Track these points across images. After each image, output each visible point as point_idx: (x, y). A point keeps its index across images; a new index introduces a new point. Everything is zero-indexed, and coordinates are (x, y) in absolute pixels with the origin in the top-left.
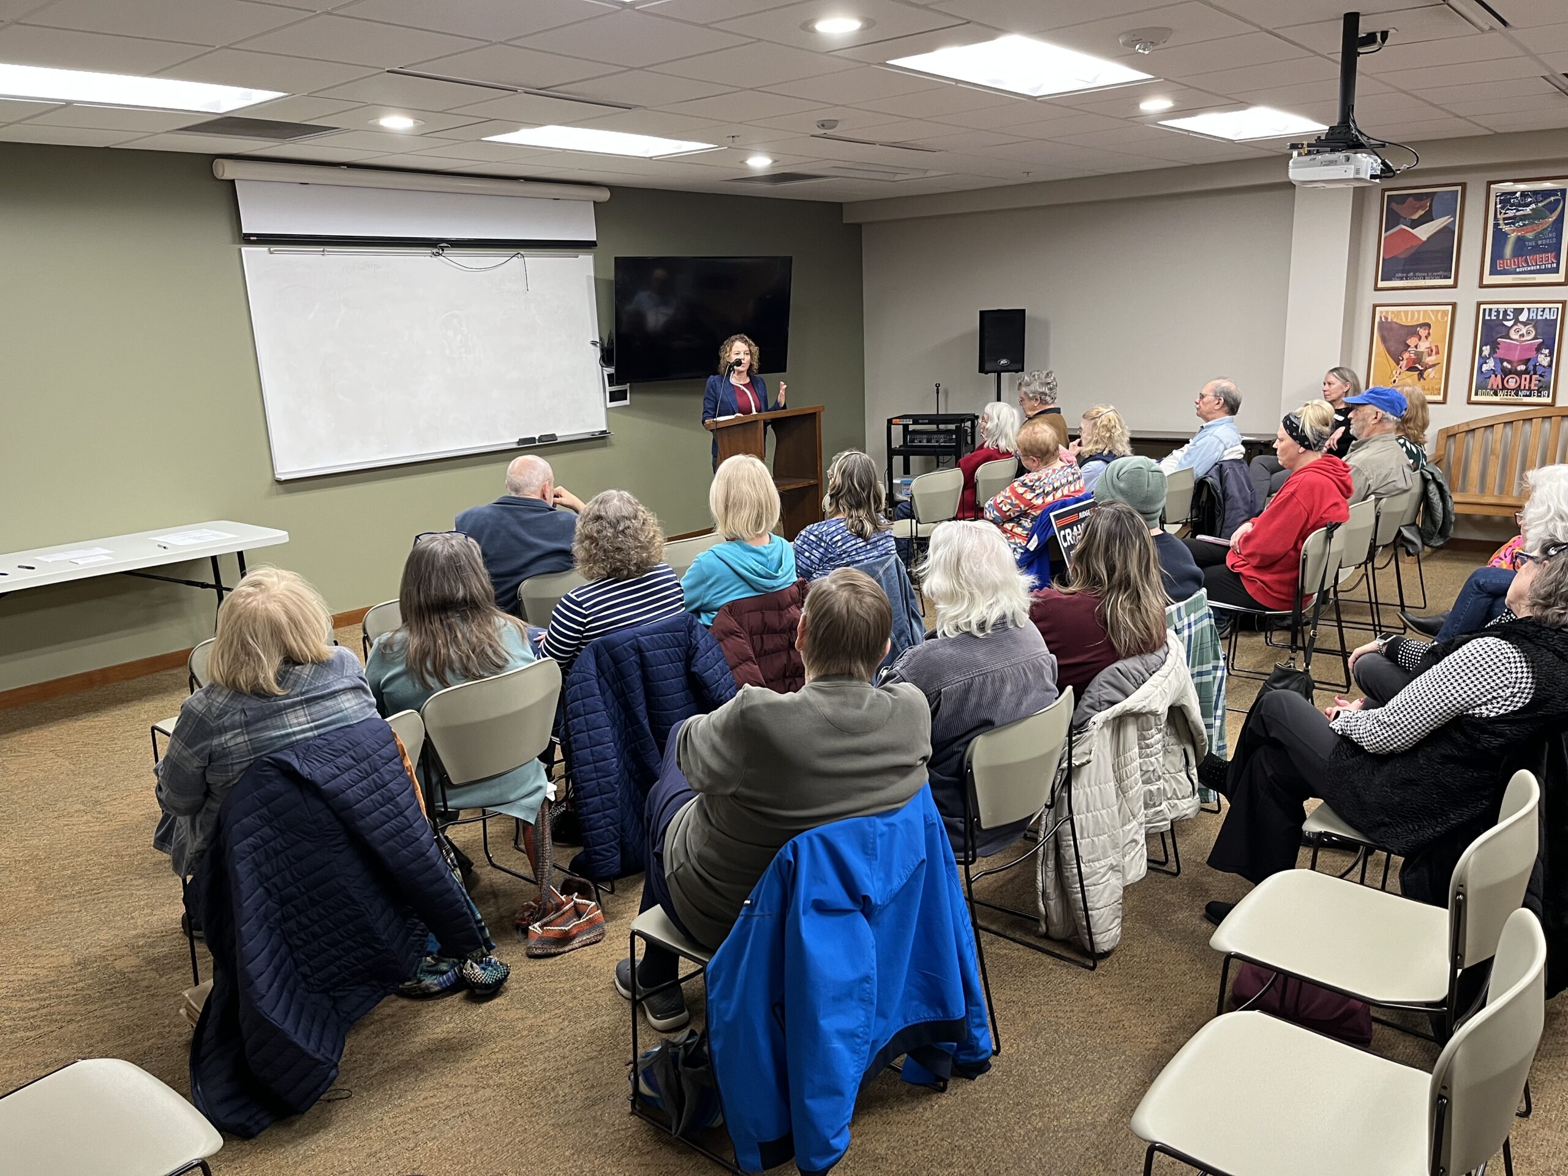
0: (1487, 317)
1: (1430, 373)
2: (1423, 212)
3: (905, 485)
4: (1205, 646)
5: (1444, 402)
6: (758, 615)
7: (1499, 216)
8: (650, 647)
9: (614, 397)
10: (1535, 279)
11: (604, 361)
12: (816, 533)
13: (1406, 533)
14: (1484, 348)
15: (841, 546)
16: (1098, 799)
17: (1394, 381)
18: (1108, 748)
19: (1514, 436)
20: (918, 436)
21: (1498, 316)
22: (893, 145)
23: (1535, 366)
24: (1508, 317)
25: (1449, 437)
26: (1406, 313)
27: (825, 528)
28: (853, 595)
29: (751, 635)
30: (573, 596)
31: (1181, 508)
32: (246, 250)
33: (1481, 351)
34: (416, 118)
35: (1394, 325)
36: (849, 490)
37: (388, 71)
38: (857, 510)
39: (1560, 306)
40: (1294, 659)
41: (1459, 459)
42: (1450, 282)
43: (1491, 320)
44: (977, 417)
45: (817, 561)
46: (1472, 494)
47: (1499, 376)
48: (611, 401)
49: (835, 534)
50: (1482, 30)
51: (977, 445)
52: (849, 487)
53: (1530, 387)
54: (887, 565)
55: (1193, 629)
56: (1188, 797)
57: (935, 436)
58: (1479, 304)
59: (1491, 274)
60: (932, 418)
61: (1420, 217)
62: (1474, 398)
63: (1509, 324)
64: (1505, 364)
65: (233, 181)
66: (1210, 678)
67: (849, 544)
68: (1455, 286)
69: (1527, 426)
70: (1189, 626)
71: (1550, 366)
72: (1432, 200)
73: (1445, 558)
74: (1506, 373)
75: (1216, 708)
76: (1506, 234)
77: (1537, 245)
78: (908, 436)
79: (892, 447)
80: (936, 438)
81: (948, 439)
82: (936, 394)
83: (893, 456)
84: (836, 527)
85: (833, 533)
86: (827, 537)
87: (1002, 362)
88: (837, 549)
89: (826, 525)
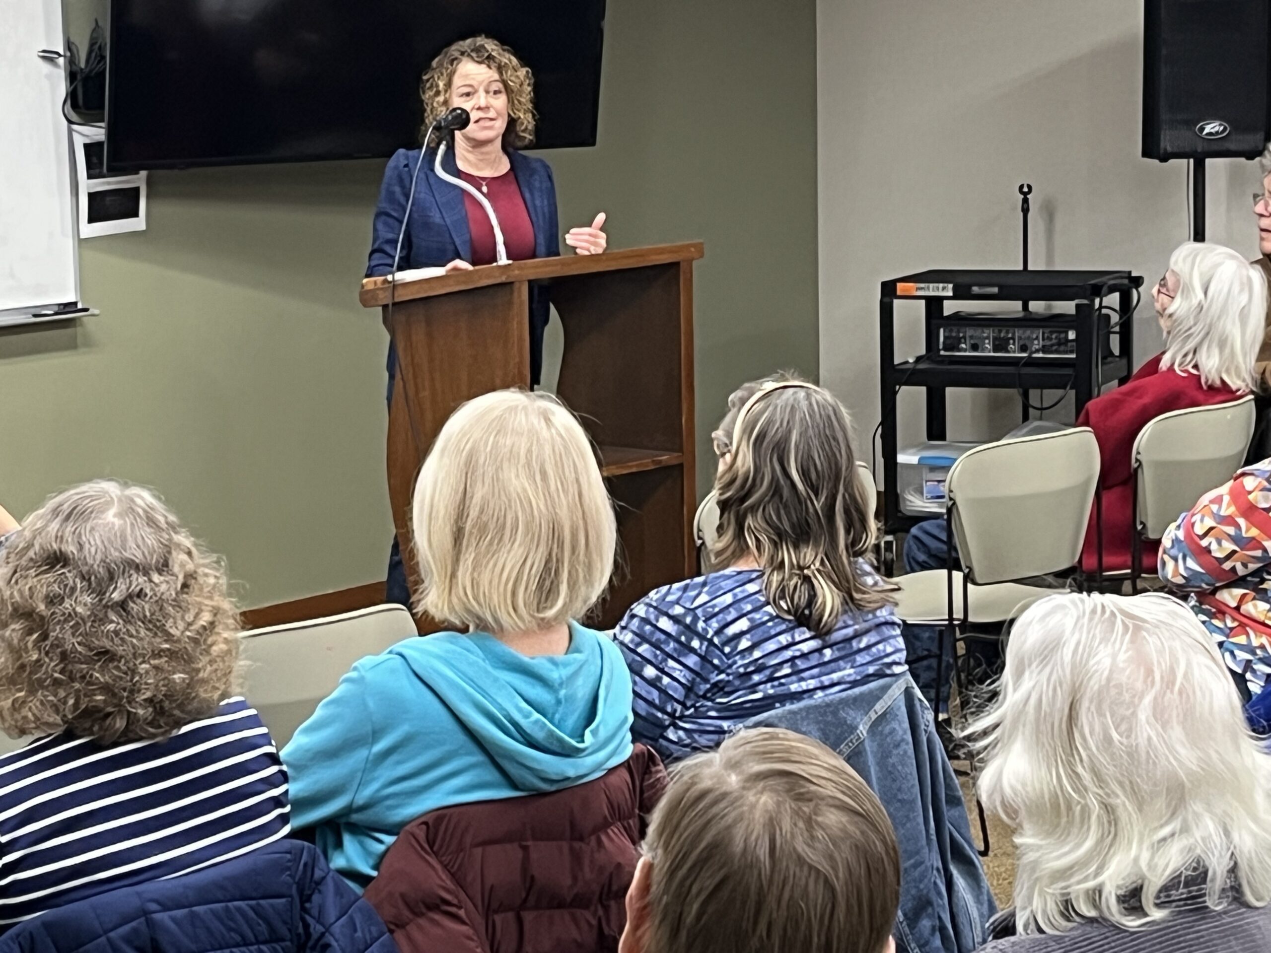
3: (933, 469)
6: (513, 851)
9: (101, 207)
11: (75, 106)
12: (678, 610)
15: (750, 649)
20: (970, 332)
27: (703, 598)
28: (789, 805)
29: (488, 911)
36: (775, 490)
38: (796, 547)
44: (1137, 282)
45: (678, 693)
48: (91, 220)
49: (733, 614)
51: (1138, 365)
52: (774, 480)
54: (880, 707)
57: (1018, 333)
60: (1011, 281)
67: (771, 646)
78: (942, 331)
79: (896, 362)
80: (1020, 338)
81: (1054, 341)
82: (1021, 214)
83: (897, 387)
84: (735, 595)
85: (726, 612)
86: (709, 622)
87: (1208, 129)
88: (737, 658)
89: (706, 589)
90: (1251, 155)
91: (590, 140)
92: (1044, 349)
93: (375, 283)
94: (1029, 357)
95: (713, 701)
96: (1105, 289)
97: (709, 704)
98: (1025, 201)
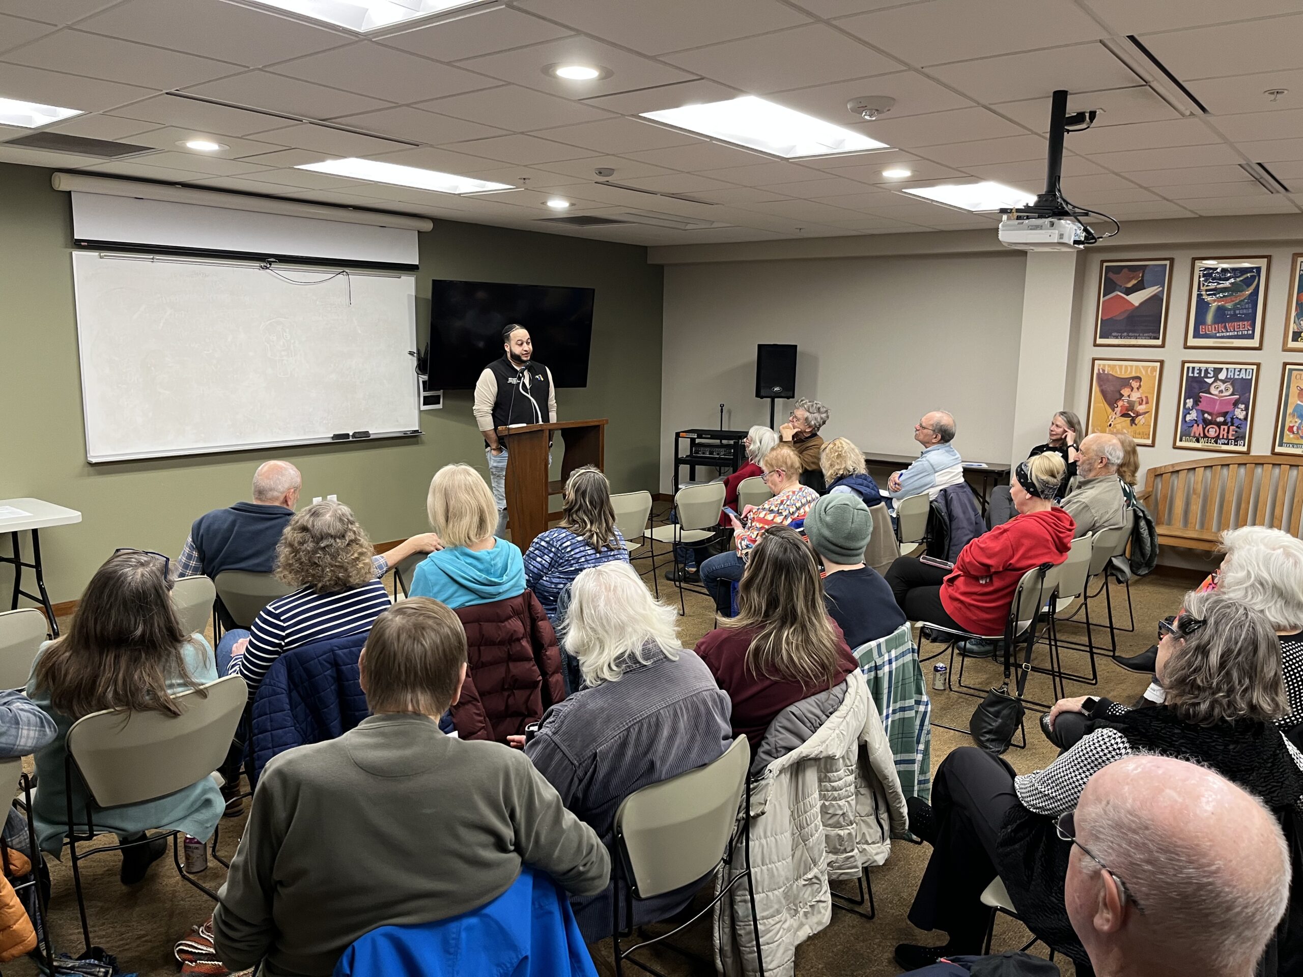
0: (1190, 374)
1: (1140, 420)
2: (1136, 282)
4: (907, 681)
5: (1153, 445)
7: (1202, 288)
8: (348, 661)
9: (427, 401)
10: (1233, 343)
11: (420, 369)
12: (548, 539)
13: (1116, 562)
14: (1188, 401)
16: (774, 850)
17: (1110, 425)
18: (786, 797)
19: (1213, 477)
20: (702, 449)
21: (1200, 373)
22: (673, 196)
23: (1232, 419)
24: (1209, 375)
25: (1157, 476)
26: (1121, 366)
27: (556, 535)
30: (270, 608)
31: (916, 528)
32: (76, 254)
33: (1185, 403)
34: (220, 143)
35: (1110, 377)
37: (167, 93)
39: (1255, 367)
40: (1007, 684)
41: (1165, 497)
42: (1159, 342)
43: (1193, 377)
45: (547, 565)
46: (1177, 529)
47: (1201, 426)
48: (424, 404)
49: (565, 540)
50: (1183, 115)
52: (581, 503)
53: (1227, 436)
55: (894, 665)
56: (878, 843)
58: (1184, 363)
59: (1194, 337)
60: (716, 433)
61: (1134, 285)
62: (1178, 444)
63: (1209, 381)
64: (1206, 415)
65: (69, 193)
66: (912, 713)
68: (1163, 346)
69: (1225, 471)
70: (890, 662)
71: (1246, 419)
72: (1144, 272)
73: (1153, 583)
74: (1206, 423)
75: (918, 742)
76: (1208, 303)
77: (1235, 315)
78: (694, 448)
79: (679, 457)
80: (717, 451)
81: (727, 452)
82: (720, 413)
83: (679, 465)
87: (775, 389)
90: (788, 398)
91: (585, 386)
92: (724, 455)
94: (720, 457)
95: (557, 569)
98: (722, 409)
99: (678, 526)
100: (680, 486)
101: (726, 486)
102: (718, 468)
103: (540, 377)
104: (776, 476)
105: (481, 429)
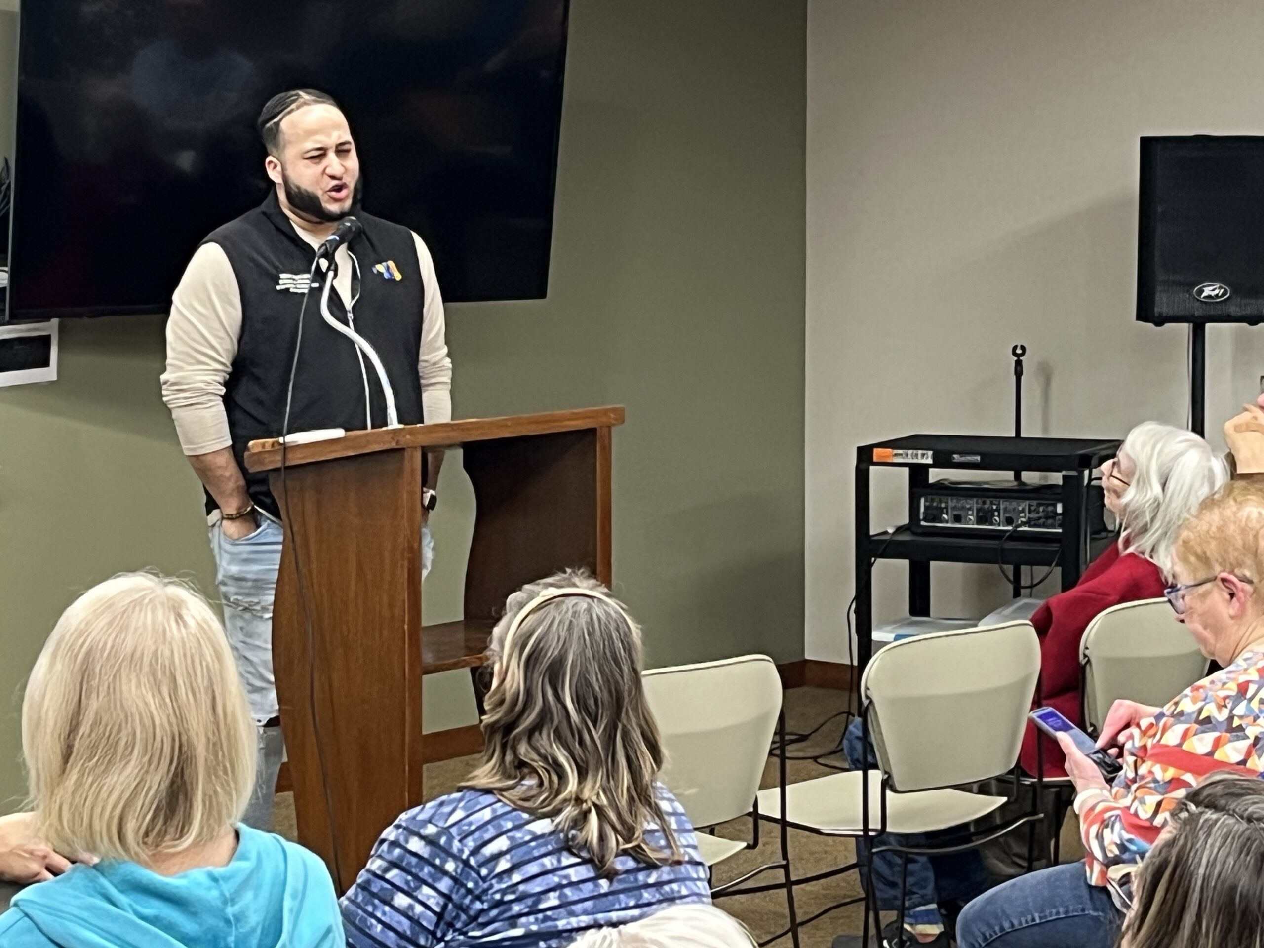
9: (7, 357)
12: (431, 830)
15: (509, 871)
20: (952, 502)
27: (459, 814)
45: (428, 922)
49: (491, 832)
57: (1005, 505)
60: (1001, 448)
67: (533, 869)
78: (923, 500)
79: (872, 532)
80: (1006, 510)
81: (1041, 514)
82: (1014, 378)
83: (873, 559)
84: (494, 811)
85: (484, 829)
86: (465, 841)
87: (1207, 291)
88: (494, 881)
89: (462, 804)
90: (1253, 320)
91: (541, 294)
92: (1028, 523)
93: (263, 445)
94: (1015, 531)
95: (465, 934)
96: (1094, 461)
97: (461, 937)
98: (1019, 364)
99: (875, 777)
100: (876, 636)
101: (1042, 632)
102: (1009, 569)
103: (389, 269)
104: (1218, 597)
105: (188, 450)
